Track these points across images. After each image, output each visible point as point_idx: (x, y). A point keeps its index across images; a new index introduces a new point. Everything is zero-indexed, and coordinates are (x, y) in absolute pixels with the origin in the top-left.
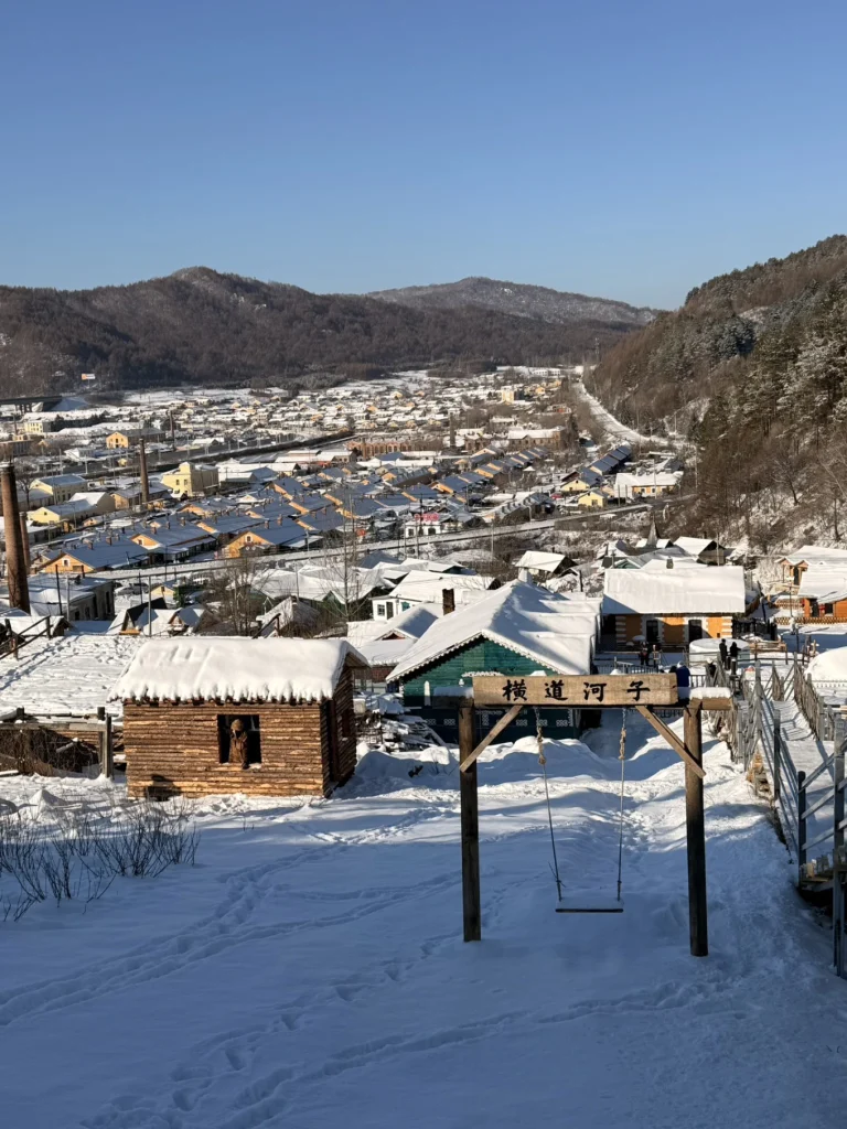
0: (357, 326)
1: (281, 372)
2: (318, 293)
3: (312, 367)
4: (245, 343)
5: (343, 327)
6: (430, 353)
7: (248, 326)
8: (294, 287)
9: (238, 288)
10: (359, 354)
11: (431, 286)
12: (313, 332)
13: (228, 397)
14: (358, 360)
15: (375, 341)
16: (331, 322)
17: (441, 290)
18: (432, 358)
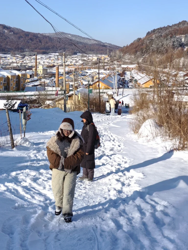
0: (37, 40)
1: (18, 51)
2: (26, 31)
3: (27, 50)
4: (7, 42)
5: (34, 40)
6: (58, 49)
7: (8, 38)
8: (19, 29)
9: (5, 28)
10: (39, 48)
11: (49, 33)
12: (26, 41)
13: (6, 56)
14: (39, 49)
15: (43, 44)
16: (30, 39)
17: (51, 34)
18: (59, 50)
